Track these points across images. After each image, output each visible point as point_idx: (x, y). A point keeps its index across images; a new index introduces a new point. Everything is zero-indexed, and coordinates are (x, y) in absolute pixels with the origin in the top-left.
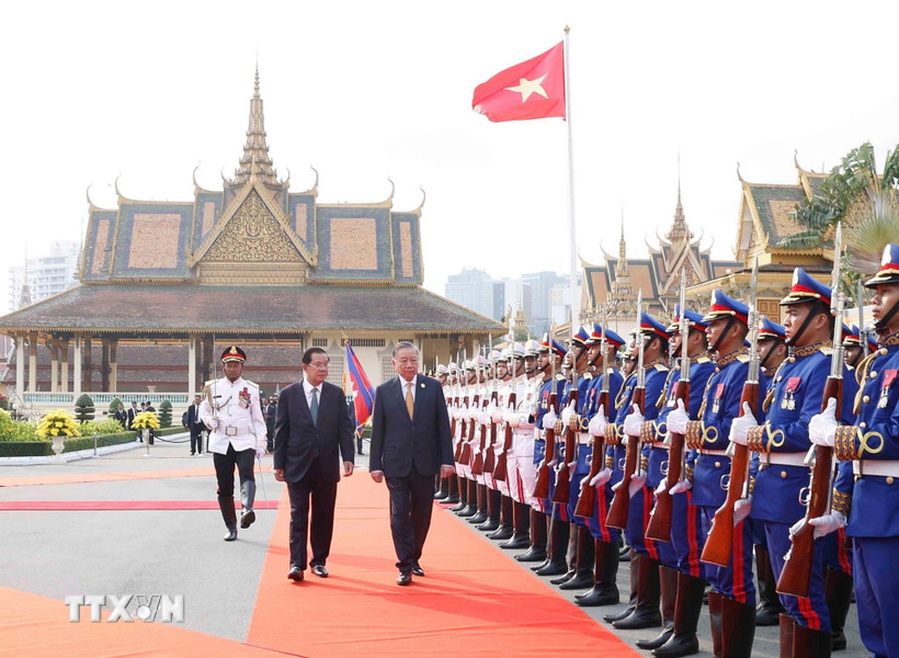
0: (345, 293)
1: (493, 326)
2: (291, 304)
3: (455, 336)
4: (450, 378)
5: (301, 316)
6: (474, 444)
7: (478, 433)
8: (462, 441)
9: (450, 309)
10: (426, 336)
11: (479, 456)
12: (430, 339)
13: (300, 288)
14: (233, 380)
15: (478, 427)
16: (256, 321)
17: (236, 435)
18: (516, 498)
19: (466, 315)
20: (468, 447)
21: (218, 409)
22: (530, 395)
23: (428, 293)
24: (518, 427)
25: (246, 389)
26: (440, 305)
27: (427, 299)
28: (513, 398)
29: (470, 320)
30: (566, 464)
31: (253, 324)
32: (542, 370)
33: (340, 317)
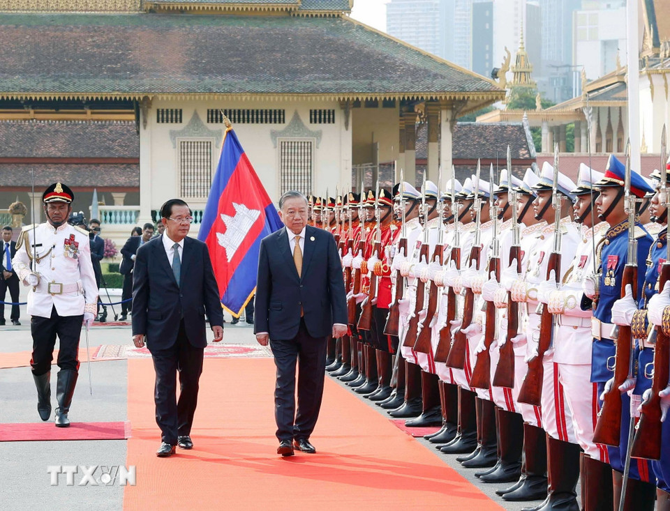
0: (213, 28)
1: (478, 85)
2: (117, 49)
3: (408, 105)
4: (424, 208)
5: (135, 70)
6: (473, 332)
7: (480, 315)
8: (449, 326)
9: (400, 56)
10: (357, 103)
11: (484, 357)
12: (363, 110)
13: (132, 17)
14: (56, 225)
15: (479, 303)
16: (56, 79)
17: (61, 293)
18: (552, 432)
19: (429, 66)
20: (462, 340)
21: (38, 261)
22: (584, 259)
23: (361, 27)
24: (562, 313)
25: (72, 237)
26: (382, 49)
27: (359, 39)
28: (555, 262)
29: (435, 76)
30: (655, 391)
31: (49, 84)
32: (603, 218)
33: (206, 72)
